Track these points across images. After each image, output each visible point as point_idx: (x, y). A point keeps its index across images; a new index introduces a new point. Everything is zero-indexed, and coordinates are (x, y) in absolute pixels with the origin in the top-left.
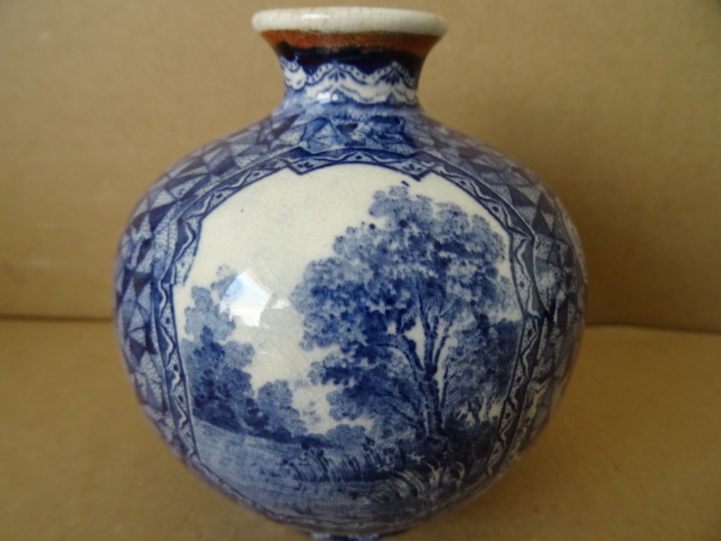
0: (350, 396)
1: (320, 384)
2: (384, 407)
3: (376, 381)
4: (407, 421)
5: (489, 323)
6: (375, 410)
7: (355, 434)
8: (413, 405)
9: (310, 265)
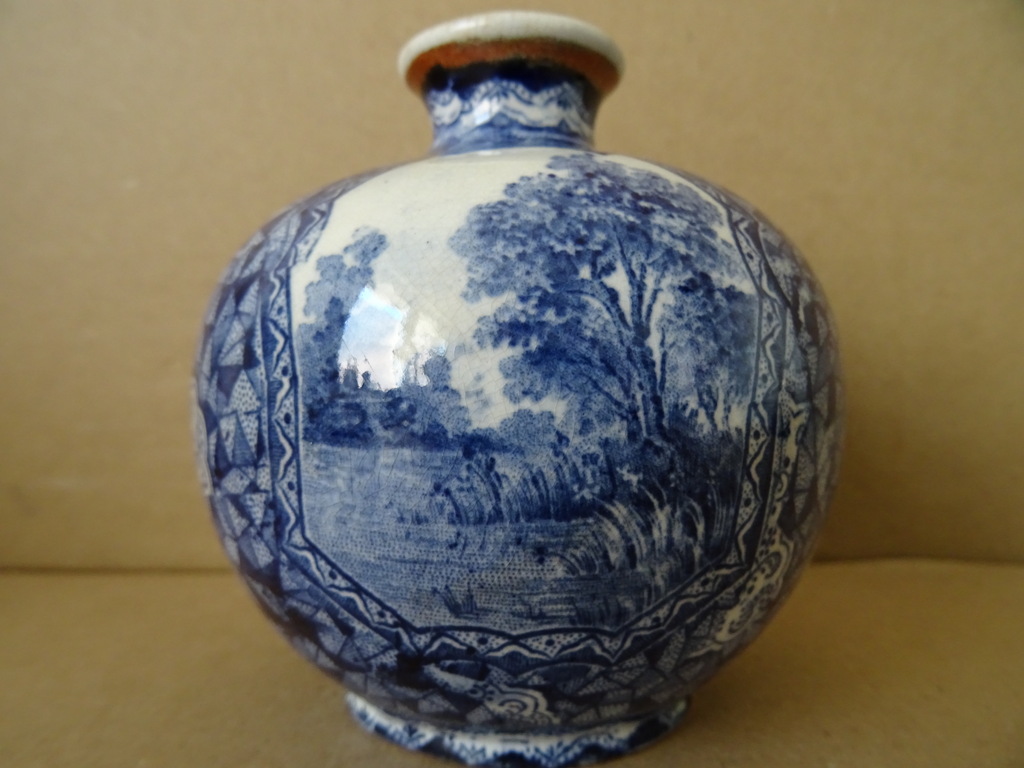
0: (532, 363)
1: (490, 347)
2: (580, 381)
3: (568, 342)
4: (614, 407)
5: (713, 286)
6: (567, 386)
7: (540, 425)
8: (621, 380)
9: (474, 209)
